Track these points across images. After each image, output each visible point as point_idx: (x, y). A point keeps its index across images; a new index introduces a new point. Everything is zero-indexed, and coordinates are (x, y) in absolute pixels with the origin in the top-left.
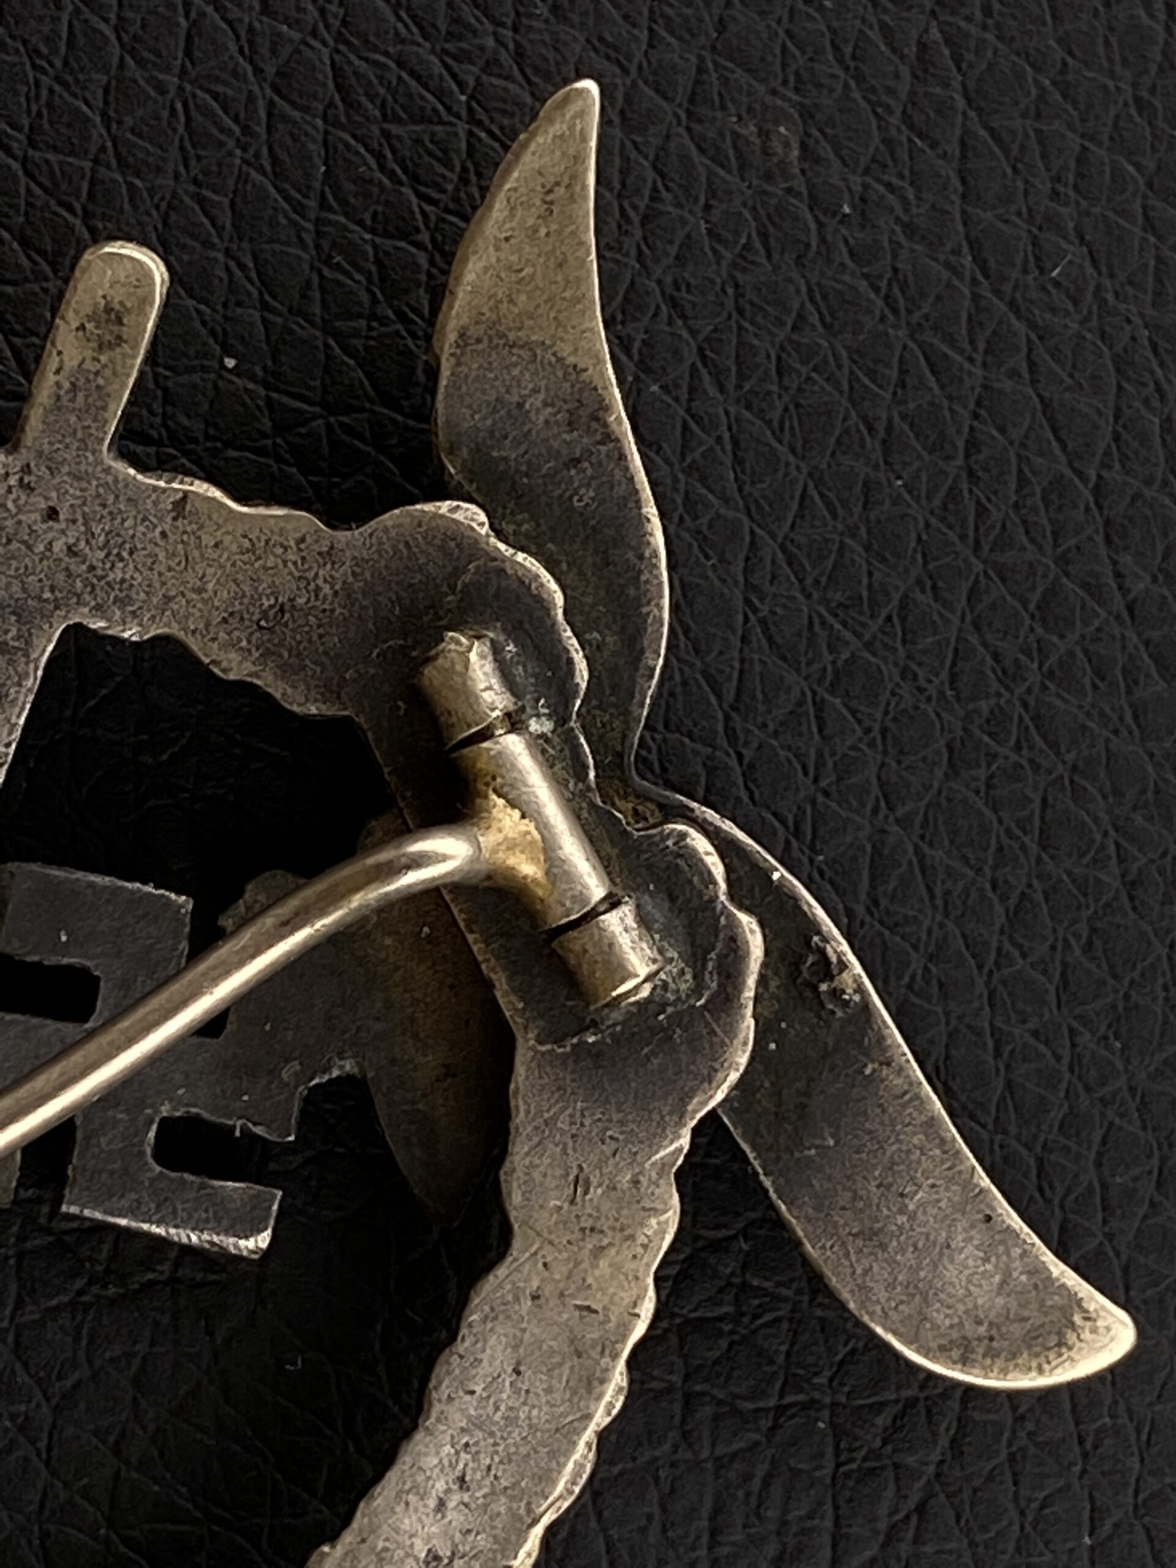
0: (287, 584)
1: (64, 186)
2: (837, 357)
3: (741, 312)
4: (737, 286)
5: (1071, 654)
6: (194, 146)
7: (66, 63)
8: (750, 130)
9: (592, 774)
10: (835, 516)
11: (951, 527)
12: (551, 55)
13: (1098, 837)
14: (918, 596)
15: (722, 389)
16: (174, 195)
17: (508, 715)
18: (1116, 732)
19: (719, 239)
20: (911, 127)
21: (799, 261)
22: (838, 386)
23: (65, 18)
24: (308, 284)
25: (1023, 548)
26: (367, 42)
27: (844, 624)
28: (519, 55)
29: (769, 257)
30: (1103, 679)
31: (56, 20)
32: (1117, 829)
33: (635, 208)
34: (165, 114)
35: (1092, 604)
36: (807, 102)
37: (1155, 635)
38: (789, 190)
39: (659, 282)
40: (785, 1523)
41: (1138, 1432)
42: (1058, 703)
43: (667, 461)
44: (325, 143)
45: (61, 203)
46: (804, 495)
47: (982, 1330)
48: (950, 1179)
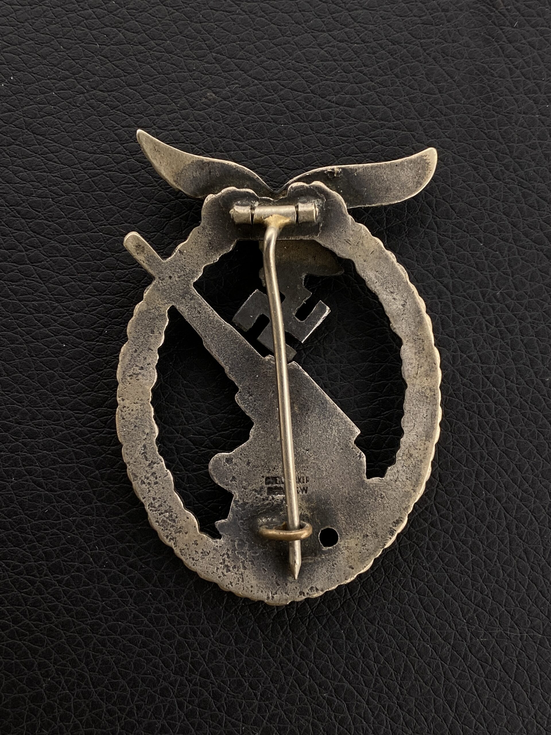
0: (206, 239)
1: (118, 221)
2: (253, 117)
3: (232, 127)
4: (227, 124)
5: (335, 120)
6: (129, 194)
7: (99, 204)
8: (204, 100)
9: (271, 199)
10: (278, 141)
11: (297, 123)
12: (164, 122)
13: (369, 142)
14: (303, 138)
15: (242, 141)
16: (135, 204)
17: (251, 209)
18: (355, 124)
19: (217, 120)
20: (226, 72)
21: (232, 110)
22: (258, 121)
23: (91, 197)
24: (167, 195)
25: (311, 113)
26: (136, 151)
27: (297, 154)
28: (159, 128)
29: (227, 114)
30: (344, 118)
31: (91, 199)
32: (370, 138)
33: (200, 130)
34: (120, 195)
35: (330, 110)
36: (207, 86)
37: (345, 103)
38: (219, 102)
39: (216, 137)
40: (434, 291)
41: (472, 220)
42: (341, 130)
43: (246, 161)
44: (147, 172)
45: (121, 224)
46: (271, 143)
47: (417, 178)
48: (385, 169)
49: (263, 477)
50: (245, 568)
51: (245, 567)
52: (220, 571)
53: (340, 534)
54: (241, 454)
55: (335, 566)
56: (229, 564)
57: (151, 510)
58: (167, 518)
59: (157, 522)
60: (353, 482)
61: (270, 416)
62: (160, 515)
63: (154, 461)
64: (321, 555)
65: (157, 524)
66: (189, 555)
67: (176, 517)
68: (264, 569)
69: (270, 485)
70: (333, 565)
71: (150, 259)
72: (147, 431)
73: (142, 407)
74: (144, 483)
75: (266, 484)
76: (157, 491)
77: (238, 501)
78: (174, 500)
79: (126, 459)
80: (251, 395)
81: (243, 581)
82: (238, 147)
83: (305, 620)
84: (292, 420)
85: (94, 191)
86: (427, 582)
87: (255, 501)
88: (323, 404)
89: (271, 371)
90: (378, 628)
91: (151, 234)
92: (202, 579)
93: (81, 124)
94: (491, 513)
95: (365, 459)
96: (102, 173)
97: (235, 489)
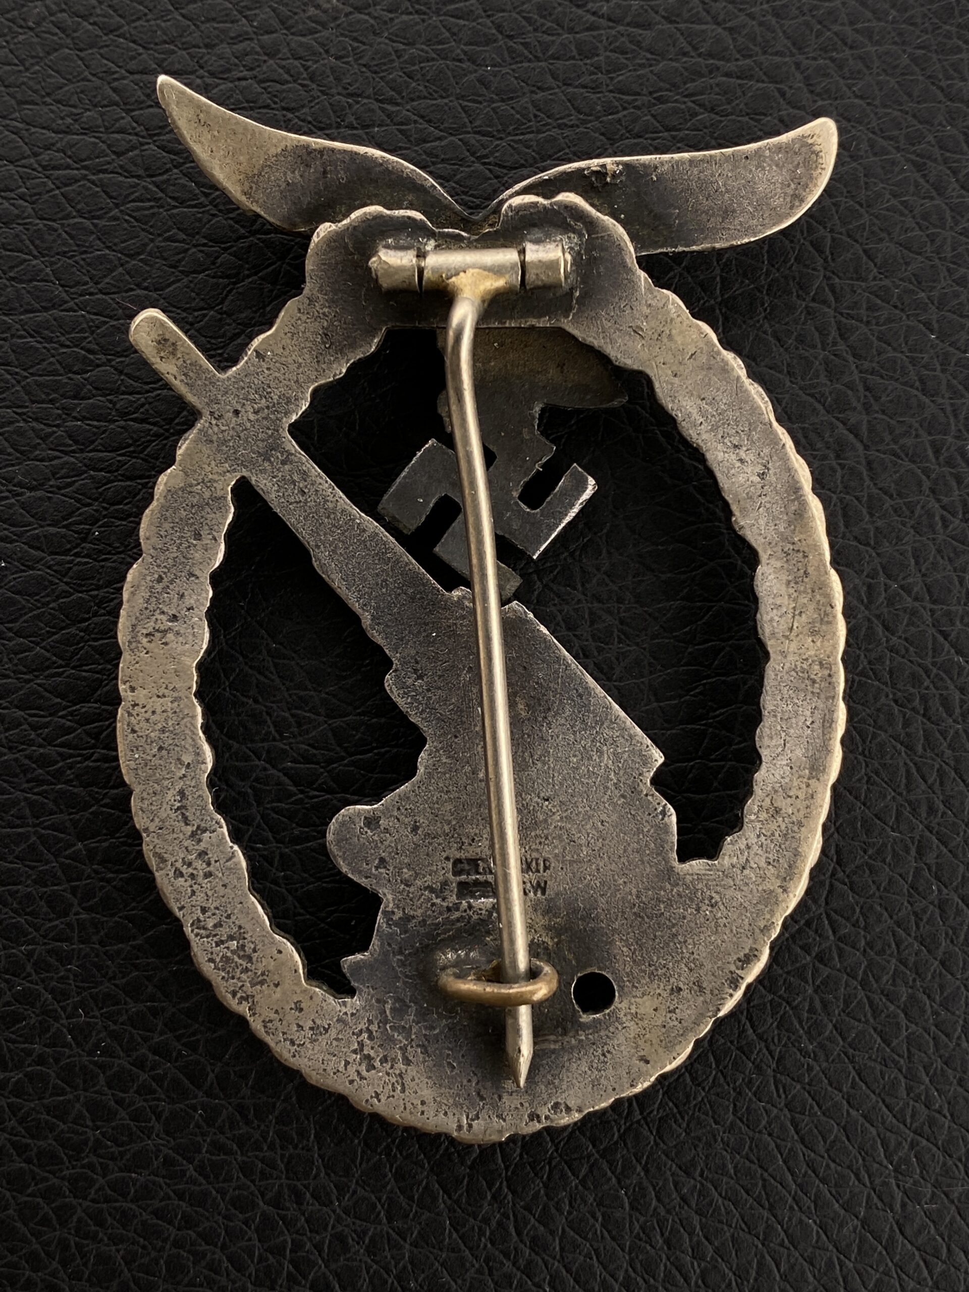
0: (316, 326)
1: (121, 285)
2: (422, 50)
3: (376, 72)
4: (364, 66)
5: (608, 57)
6: (146, 224)
7: (78, 245)
8: (312, 11)
9: (463, 234)
10: (480, 103)
11: (521, 62)
12: (222, 62)
13: (683, 106)
14: (535, 97)
15: (397, 104)
16: (158, 247)
17: (418, 256)
18: (651, 66)
19: (342, 57)
21: (375, 34)
22: (433, 59)
23: (60, 231)
24: (231, 226)
25: (553, 42)
26: (159, 128)
27: (522, 134)
28: (212, 74)
29: (364, 44)
30: (627, 53)
31: (59, 235)
32: (686, 96)
33: (304, 79)
34: (125, 225)
35: (595, 33)
37: (628, 19)
38: (347, 15)
39: (339, 94)
40: (827, 443)
41: (911, 283)
42: (620, 78)
43: (406, 149)
44: (185, 175)
45: (127, 291)
46: (463, 108)
47: (793, 186)
48: (721, 166)
49: (447, 859)
50: (407, 1062)
51: (407, 1059)
52: (352, 1070)
53: (619, 986)
54: (399, 809)
55: (609, 1056)
56: (372, 1053)
57: (197, 935)
58: (233, 952)
59: (211, 960)
60: (648, 870)
61: (463, 723)
62: (217, 945)
63: (203, 825)
64: (577, 1031)
65: (212, 965)
66: (284, 1033)
67: (255, 951)
68: (449, 1063)
69: (463, 877)
70: (604, 1055)
71: (189, 369)
72: (187, 759)
73: (176, 704)
74: (182, 875)
75: (455, 874)
76: (210, 893)
77: (393, 913)
78: (249, 912)
79: (140, 821)
80: (420, 677)
81: (403, 1090)
82: (389, 116)
83: (541, 1169)
84: (512, 732)
85: (68, 216)
86: (810, 1084)
87: (429, 912)
88: (580, 696)
89: (466, 622)
90: (702, 1184)
91: (196, 314)
92: (312, 1086)
93: (37, 68)
94: (950, 932)
95: (674, 819)
96: (84, 177)
97: (385, 886)
